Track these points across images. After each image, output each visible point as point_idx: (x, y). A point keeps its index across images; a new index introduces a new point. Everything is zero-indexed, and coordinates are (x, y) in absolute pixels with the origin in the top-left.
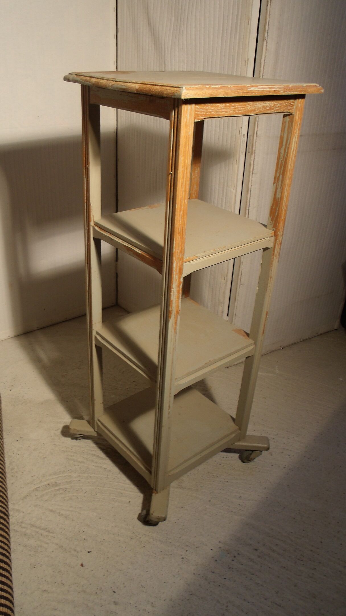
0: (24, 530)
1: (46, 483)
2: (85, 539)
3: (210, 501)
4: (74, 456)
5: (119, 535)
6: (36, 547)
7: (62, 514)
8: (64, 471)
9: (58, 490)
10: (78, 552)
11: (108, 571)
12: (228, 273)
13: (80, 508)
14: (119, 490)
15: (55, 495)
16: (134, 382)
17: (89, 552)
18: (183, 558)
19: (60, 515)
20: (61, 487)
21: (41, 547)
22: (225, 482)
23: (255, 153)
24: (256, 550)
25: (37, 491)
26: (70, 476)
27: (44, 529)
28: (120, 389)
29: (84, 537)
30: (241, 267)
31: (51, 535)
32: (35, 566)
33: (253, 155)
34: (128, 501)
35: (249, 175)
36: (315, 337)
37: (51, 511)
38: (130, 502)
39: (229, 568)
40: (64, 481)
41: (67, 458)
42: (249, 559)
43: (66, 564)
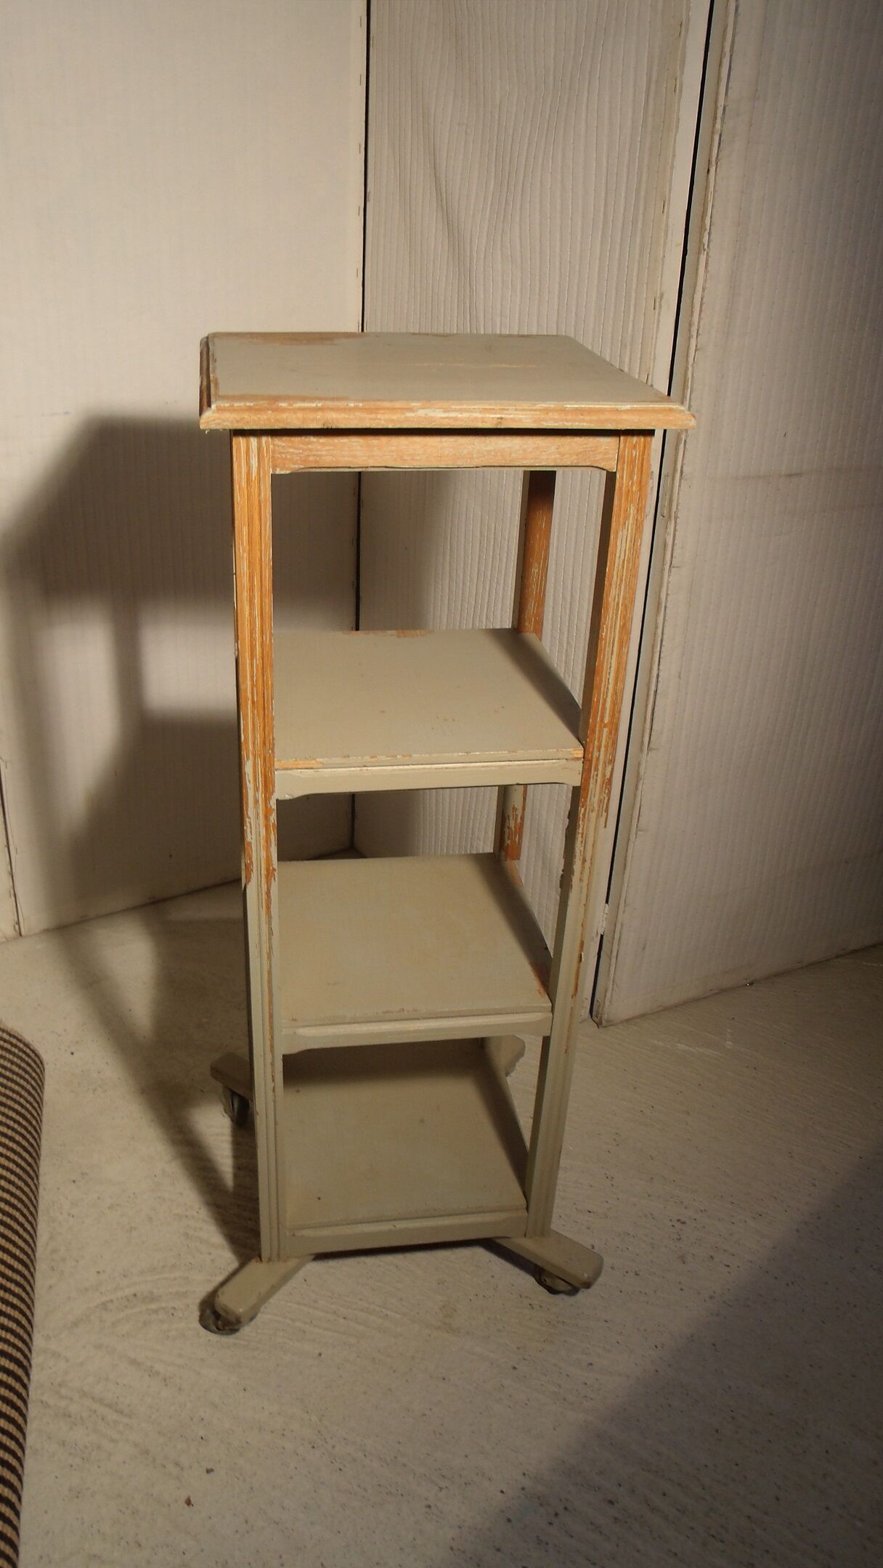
0: (63, 1403)
1: (128, 1292)
2: (202, 1438)
3: (515, 1368)
4: (201, 1229)
5: (283, 1435)
6: (86, 1447)
7: (158, 1373)
8: (174, 1266)
9: (156, 1311)
10: (182, 1469)
11: (247, 1522)
13: (202, 1360)
14: (298, 1324)
15: (145, 1324)
17: (208, 1471)
18: (429, 1507)
19: (152, 1373)
20: (164, 1305)
21: (99, 1447)
22: (558, 1322)
23: (676, 518)
24: (611, 1502)
25: (106, 1310)
26: (187, 1278)
27: (110, 1406)
29: (201, 1433)
31: (125, 1420)
32: (79, 1493)
33: (673, 521)
34: (317, 1352)
35: (663, 570)
36: (838, 957)
37: (134, 1362)
38: (320, 1355)
39: (539, 1541)
40: (171, 1290)
41: (186, 1235)
42: (591, 1523)
43: (152, 1495)
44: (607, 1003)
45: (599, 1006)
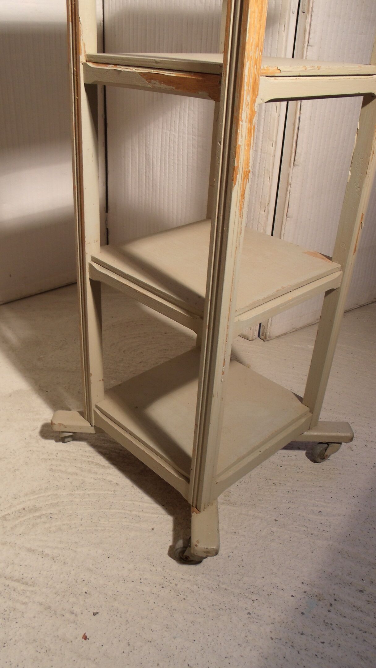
1: (19, 507)
2: (86, 593)
3: (276, 520)
4: (60, 465)
5: (141, 583)
6: (6, 611)
7: (47, 555)
8: (46, 489)
9: (40, 517)
10: (76, 615)
11: (129, 645)
12: (269, 201)
13: (76, 543)
14: (134, 513)
15: (33, 525)
16: (140, 362)
17: (95, 614)
18: (250, 614)
19: (44, 555)
20: (44, 512)
21: (15, 610)
22: (293, 491)
23: (312, 12)
24: (361, 591)
25: (6, 520)
26: (57, 494)
27: (18, 581)
28: (122, 372)
29: (85, 589)
30: (289, 190)
31: (31, 588)
32: (5, 644)
33: (310, 15)
34: (151, 528)
35: (303, 47)
37: (29, 550)
38: (153, 529)
39: (327, 624)
40: (47, 503)
41: (51, 470)
42: (354, 606)
43: (58, 636)
44: (269, 326)
45: (264, 329)
